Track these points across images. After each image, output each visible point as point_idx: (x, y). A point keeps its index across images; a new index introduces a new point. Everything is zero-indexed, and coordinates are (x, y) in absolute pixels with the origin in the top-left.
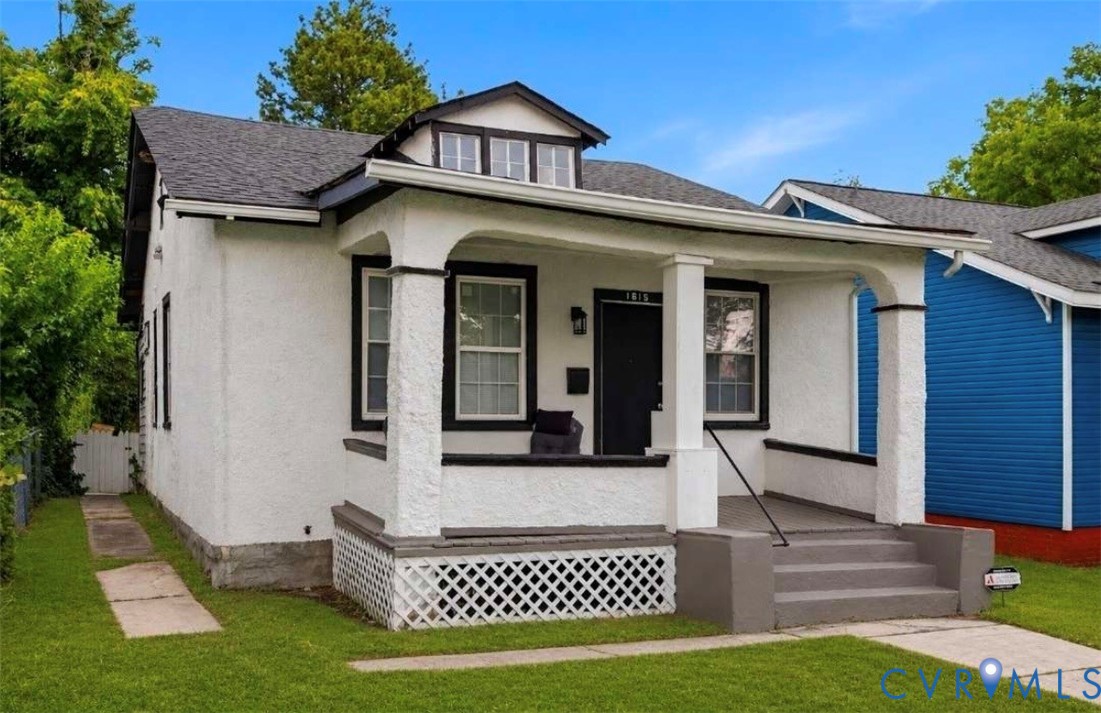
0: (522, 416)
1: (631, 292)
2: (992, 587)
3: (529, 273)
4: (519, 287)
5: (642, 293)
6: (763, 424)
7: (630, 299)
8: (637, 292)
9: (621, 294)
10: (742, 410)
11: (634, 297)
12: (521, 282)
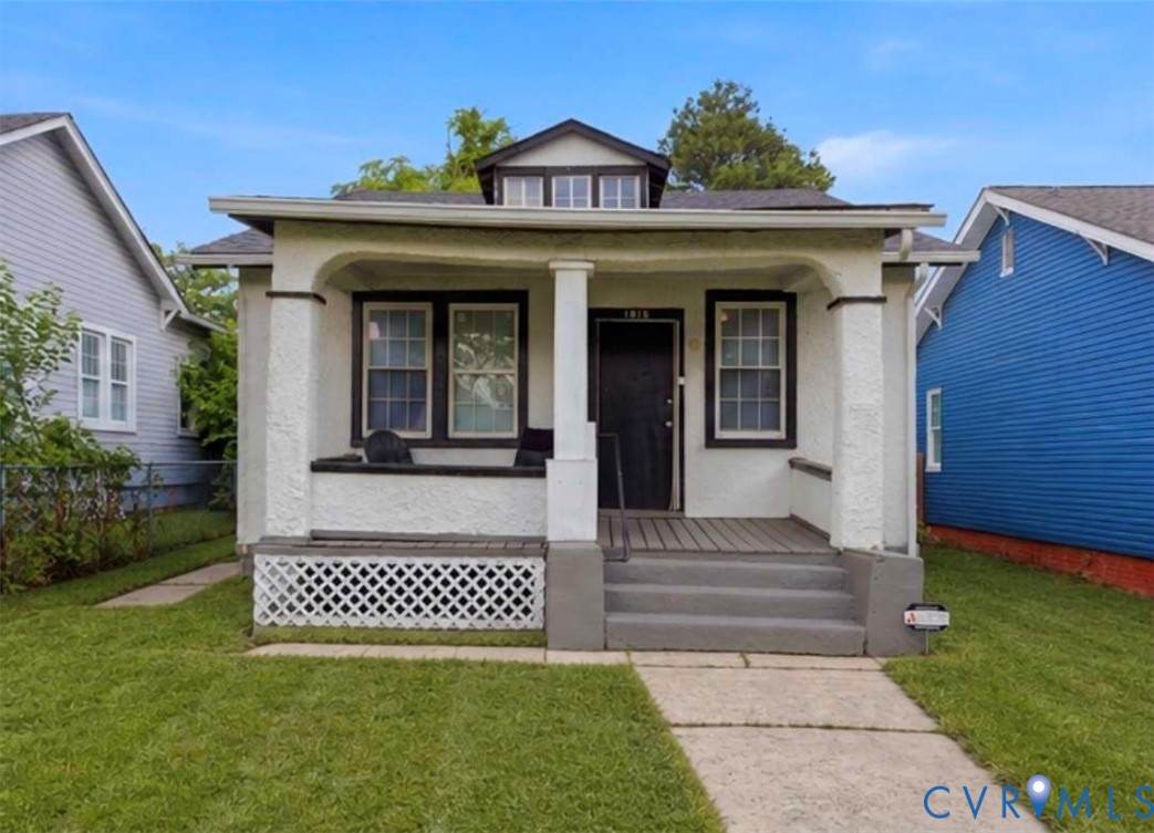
0: (514, 434)
1: (629, 310)
2: (912, 627)
3: (520, 297)
4: (512, 312)
5: (642, 310)
6: (790, 441)
7: (629, 317)
8: (636, 310)
9: (619, 312)
10: (765, 427)
11: (633, 314)
12: (514, 307)
